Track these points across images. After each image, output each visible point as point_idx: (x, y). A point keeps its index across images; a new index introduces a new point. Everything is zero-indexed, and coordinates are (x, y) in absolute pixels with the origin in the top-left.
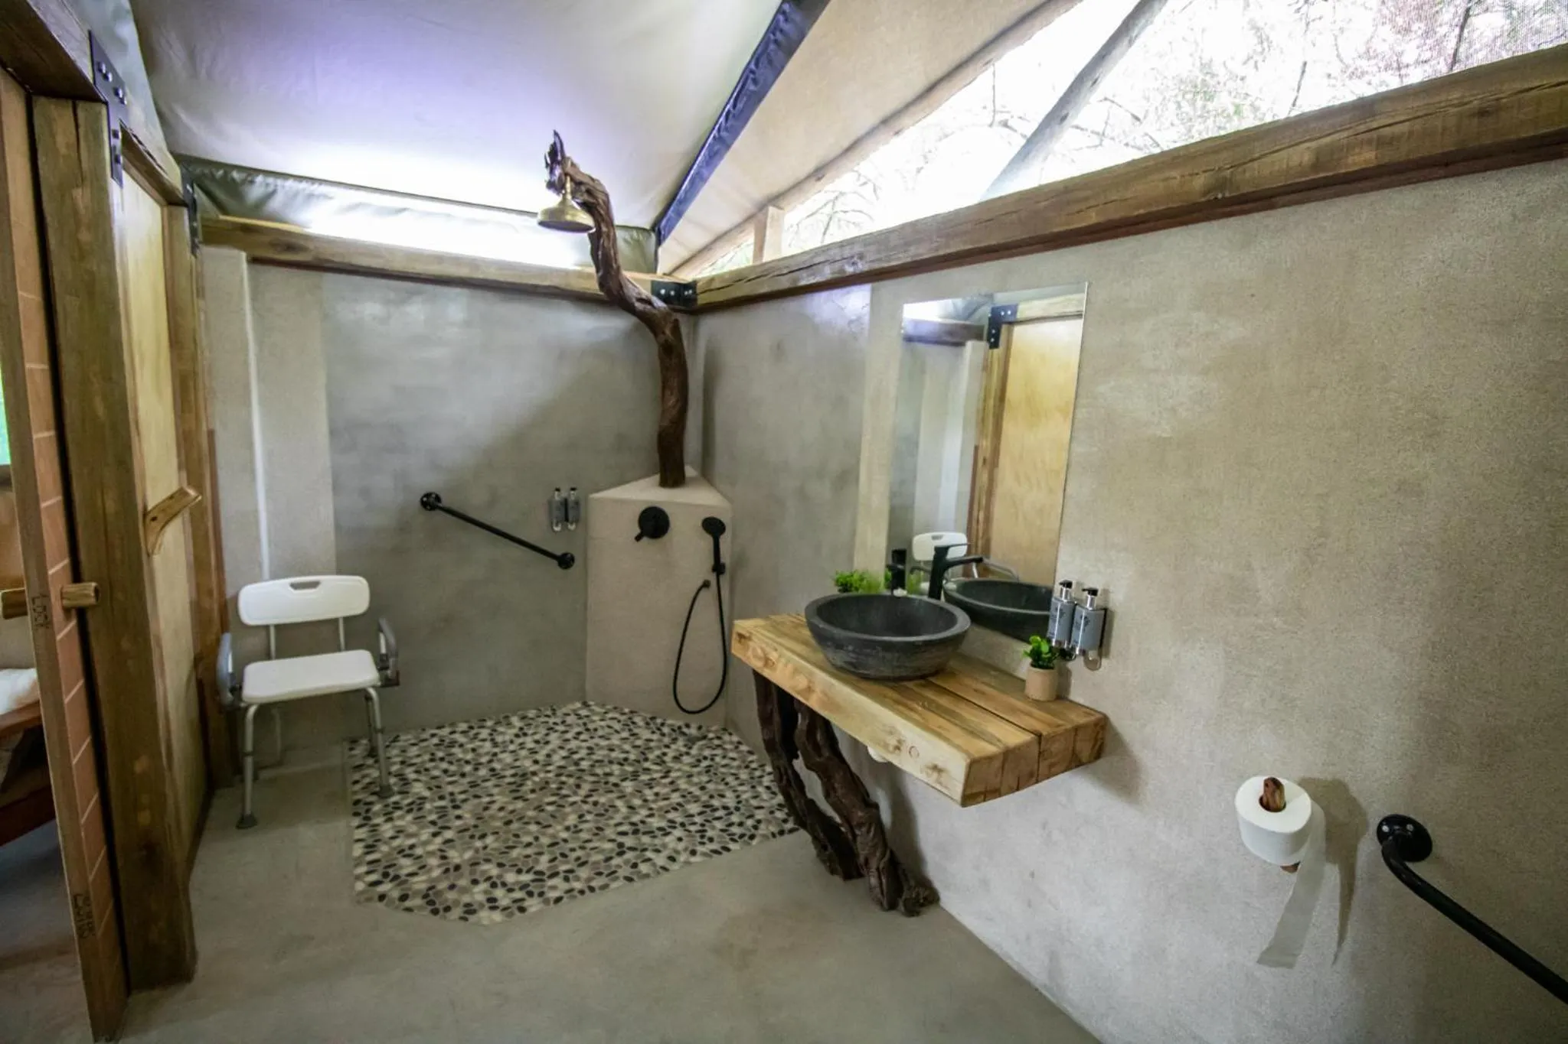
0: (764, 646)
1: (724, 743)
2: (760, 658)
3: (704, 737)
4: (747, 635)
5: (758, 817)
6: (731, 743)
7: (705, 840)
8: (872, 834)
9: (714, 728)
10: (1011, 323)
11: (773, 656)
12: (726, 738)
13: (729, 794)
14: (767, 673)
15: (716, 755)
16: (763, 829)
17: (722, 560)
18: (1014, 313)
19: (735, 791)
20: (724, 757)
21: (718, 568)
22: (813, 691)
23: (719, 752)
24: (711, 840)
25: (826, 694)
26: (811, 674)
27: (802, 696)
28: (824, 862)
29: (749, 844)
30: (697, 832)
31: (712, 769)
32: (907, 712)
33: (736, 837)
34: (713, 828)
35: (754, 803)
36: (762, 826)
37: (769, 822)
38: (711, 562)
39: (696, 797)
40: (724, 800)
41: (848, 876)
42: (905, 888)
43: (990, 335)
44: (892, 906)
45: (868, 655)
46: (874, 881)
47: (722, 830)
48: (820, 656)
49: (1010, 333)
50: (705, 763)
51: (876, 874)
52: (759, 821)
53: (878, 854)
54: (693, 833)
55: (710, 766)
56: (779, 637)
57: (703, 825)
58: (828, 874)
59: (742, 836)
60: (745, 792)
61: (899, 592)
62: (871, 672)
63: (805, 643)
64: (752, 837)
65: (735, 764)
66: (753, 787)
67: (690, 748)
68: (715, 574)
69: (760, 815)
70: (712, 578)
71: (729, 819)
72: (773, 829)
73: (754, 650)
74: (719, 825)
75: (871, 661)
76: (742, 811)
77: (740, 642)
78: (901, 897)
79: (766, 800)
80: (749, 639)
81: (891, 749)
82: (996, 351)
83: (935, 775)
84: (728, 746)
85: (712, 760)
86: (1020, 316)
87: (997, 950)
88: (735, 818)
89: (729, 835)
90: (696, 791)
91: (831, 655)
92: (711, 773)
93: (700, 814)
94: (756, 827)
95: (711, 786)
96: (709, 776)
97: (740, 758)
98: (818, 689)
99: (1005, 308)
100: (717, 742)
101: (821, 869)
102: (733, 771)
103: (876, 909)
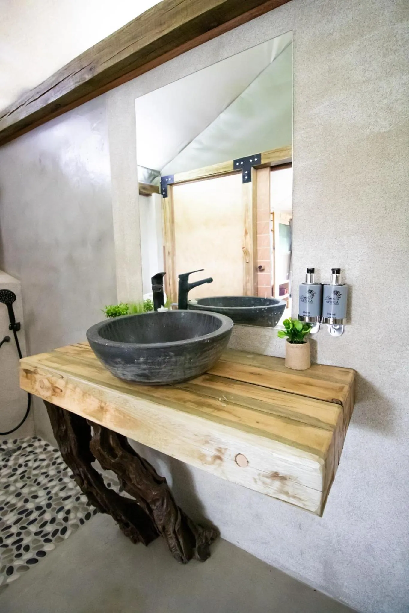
0: (49, 376)
1: (36, 448)
2: (48, 389)
3: (19, 448)
4: (32, 369)
5: (67, 508)
6: (40, 447)
7: (22, 551)
8: (165, 506)
9: (25, 440)
10: (171, 185)
11: (60, 384)
12: (37, 444)
13: (42, 493)
14: (56, 401)
15: (29, 461)
16: (73, 519)
17: (17, 321)
18: (172, 179)
19: (46, 489)
20: (35, 460)
21: (15, 327)
22: (107, 411)
23: (31, 457)
24: (27, 548)
25: (120, 412)
26: (101, 393)
27: (94, 417)
28: (127, 535)
29: (62, 539)
30: (14, 543)
31: (26, 474)
32: (217, 413)
33: (50, 537)
34: (29, 533)
35: (63, 494)
36: (72, 516)
37: (76, 509)
38: (8, 323)
39: (14, 505)
40: (37, 500)
41: (148, 541)
42: (196, 537)
43: (162, 191)
44: (190, 557)
45: (159, 364)
46: (173, 542)
47: (37, 534)
48: (107, 375)
49: (171, 190)
50: (20, 470)
51: (173, 535)
52: (68, 512)
53: (172, 520)
54: (10, 547)
55: (25, 471)
56: (63, 365)
57: (19, 534)
58: (133, 545)
59: (55, 533)
60: (53, 487)
61: (161, 310)
62: (165, 379)
63: (90, 365)
64: (64, 531)
65: (45, 463)
66: (61, 480)
67: (8, 460)
68: (12, 331)
69: (68, 505)
70: (11, 334)
71: (42, 519)
72: (81, 515)
73: (41, 381)
74: (33, 528)
75: (164, 369)
76: (53, 506)
77: (27, 377)
78: (195, 547)
79: (71, 489)
80: (35, 372)
81: (209, 459)
82: (166, 198)
83: (277, 484)
84: (38, 451)
85: (26, 465)
86: (176, 180)
87: (275, 565)
88: (47, 517)
89: (42, 537)
90: (12, 500)
91: (119, 372)
92: (25, 478)
93: (16, 522)
94: (66, 519)
95: (25, 491)
96: (23, 481)
97: (48, 457)
98: (111, 407)
99: (167, 177)
100: (29, 449)
101: (126, 542)
102: (43, 471)
103: (178, 565)
